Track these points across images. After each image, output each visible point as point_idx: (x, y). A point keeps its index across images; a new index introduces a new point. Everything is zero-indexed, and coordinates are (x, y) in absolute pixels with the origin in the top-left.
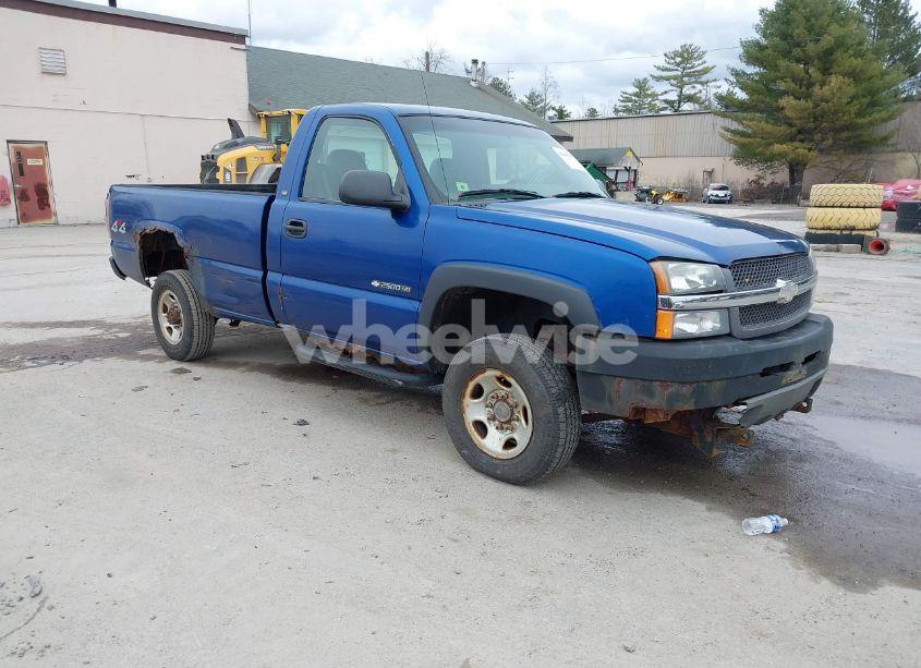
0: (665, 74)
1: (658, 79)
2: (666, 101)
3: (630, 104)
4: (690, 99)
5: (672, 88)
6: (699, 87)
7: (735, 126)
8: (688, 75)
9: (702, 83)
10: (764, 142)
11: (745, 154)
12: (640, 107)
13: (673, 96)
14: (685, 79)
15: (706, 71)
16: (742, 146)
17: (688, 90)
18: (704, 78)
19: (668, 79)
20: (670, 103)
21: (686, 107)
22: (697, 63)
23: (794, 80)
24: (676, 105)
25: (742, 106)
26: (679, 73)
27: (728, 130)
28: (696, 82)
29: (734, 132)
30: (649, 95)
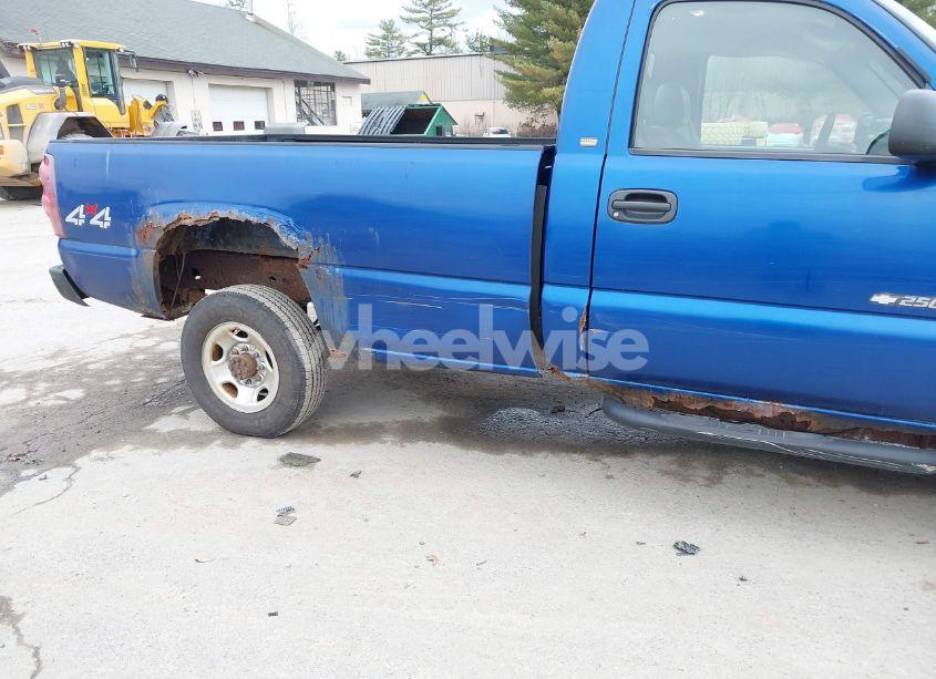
0: (414, 16)
1: (409, 21)
2: (419, 45)
3: (378, 47)
4: (441, 42)
5: (422, 30)
6: (448, 30)
7: (505, 68)
8: (437, 17)
9: (451, 26)
10: (533, 85)
11: (518, 97)
12: (389, 50)
13: (424, 39)
14: (434, 21)
15: (453, 14)
16: (516, 89)
17: (438, 33)
18: (452, 21)
19: (417, 21)
20: (423, 46)
21: (436, 50)
22: (443, 5)
23: (557, 21)
24: (428, 48)
25: (511, 50)
26: (428, 15)
27: (499, 73)
28: (445, 25)
29: (506, 75)
30: (397, 38)
